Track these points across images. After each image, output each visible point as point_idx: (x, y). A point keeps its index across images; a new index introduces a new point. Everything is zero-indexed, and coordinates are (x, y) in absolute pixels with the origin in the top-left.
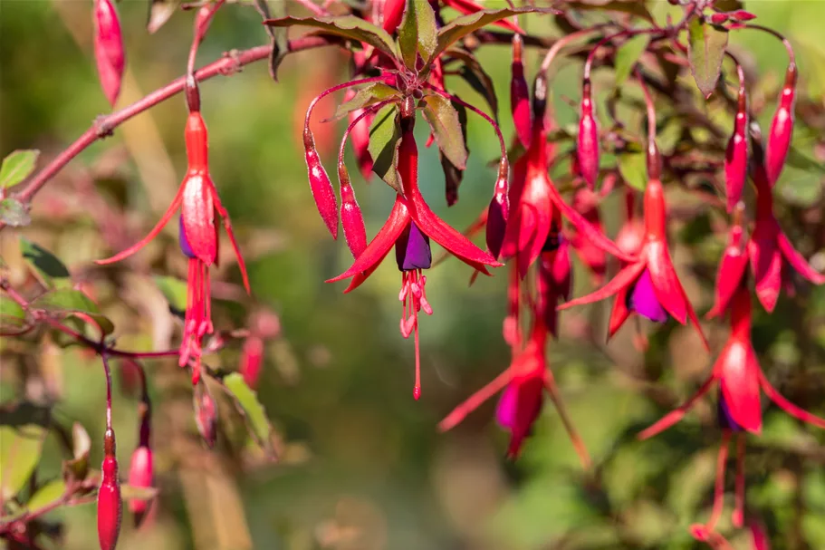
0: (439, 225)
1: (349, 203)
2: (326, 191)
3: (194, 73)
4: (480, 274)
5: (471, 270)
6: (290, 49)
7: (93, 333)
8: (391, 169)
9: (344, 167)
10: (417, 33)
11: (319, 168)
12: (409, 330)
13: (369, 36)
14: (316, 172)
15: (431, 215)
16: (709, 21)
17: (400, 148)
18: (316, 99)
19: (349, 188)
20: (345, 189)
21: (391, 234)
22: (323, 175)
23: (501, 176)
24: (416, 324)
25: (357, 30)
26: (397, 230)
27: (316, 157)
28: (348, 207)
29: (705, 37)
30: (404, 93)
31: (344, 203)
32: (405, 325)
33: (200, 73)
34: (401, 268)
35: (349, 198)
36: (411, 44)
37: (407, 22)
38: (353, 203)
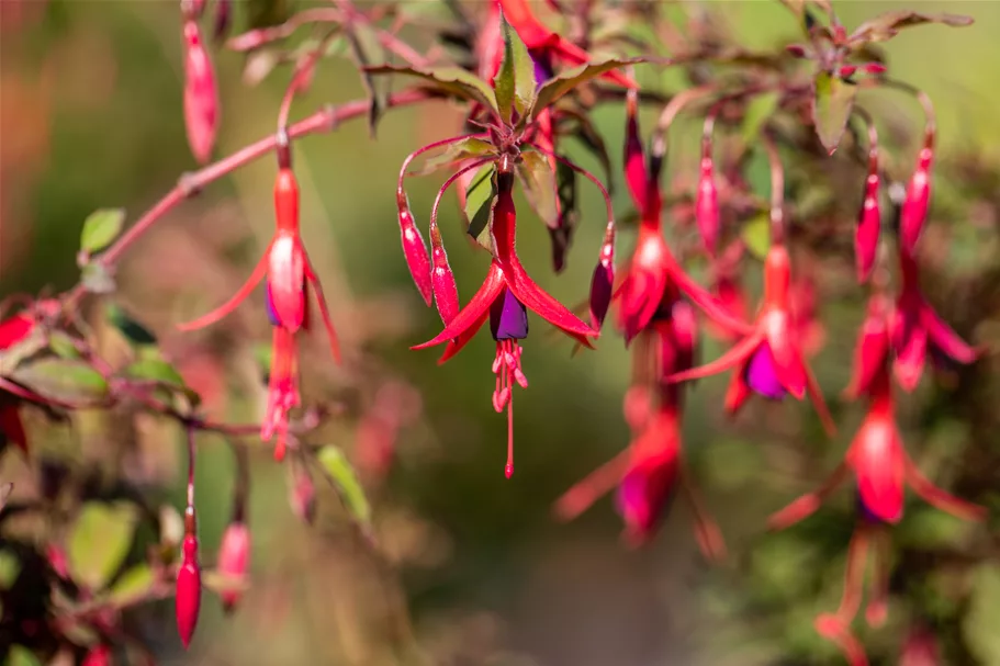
0: (535, 292)
1: (441, 267)
2: (420, 254)
3: (287, 129)
4: (582, 347)
5: (572, 342)
6: (391, 104)
7: (182, 405)
8: (486, 230)
9: (437, 229)
10: (513, 84)
11: (413, 230)
12: (502, 403)
13: (469, 89)
14: (410, 235)
15: (528, 281)
16: (837, 74)
17: (496, 209)
18: (410, 157)
19: (441, 252)
20: (437, 252)
21: (485, 300)
22: (417, 238)
23: (607, 242)
24: (509, 397)
25: (457, 82)
26: (491, 296)
27: (409, 218)
28: (440, 271)
29: (833, 92)
30: (499, 149)
31: (436, 266)
32: (498, 398)
33: (294, 130)
34: (495, 337)
35: (440, 261)
36: (507, 96)
37: (504, 73)
38: (445, 267)
